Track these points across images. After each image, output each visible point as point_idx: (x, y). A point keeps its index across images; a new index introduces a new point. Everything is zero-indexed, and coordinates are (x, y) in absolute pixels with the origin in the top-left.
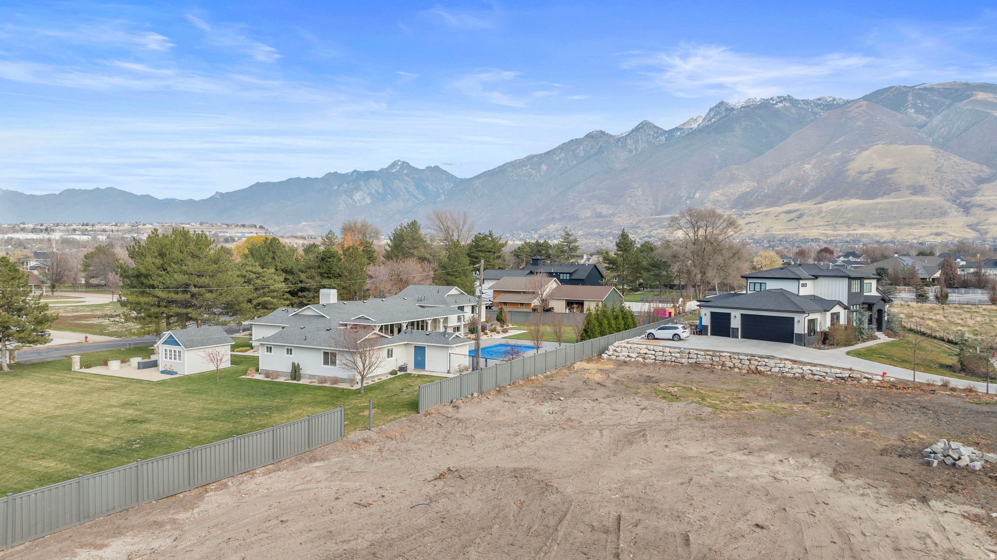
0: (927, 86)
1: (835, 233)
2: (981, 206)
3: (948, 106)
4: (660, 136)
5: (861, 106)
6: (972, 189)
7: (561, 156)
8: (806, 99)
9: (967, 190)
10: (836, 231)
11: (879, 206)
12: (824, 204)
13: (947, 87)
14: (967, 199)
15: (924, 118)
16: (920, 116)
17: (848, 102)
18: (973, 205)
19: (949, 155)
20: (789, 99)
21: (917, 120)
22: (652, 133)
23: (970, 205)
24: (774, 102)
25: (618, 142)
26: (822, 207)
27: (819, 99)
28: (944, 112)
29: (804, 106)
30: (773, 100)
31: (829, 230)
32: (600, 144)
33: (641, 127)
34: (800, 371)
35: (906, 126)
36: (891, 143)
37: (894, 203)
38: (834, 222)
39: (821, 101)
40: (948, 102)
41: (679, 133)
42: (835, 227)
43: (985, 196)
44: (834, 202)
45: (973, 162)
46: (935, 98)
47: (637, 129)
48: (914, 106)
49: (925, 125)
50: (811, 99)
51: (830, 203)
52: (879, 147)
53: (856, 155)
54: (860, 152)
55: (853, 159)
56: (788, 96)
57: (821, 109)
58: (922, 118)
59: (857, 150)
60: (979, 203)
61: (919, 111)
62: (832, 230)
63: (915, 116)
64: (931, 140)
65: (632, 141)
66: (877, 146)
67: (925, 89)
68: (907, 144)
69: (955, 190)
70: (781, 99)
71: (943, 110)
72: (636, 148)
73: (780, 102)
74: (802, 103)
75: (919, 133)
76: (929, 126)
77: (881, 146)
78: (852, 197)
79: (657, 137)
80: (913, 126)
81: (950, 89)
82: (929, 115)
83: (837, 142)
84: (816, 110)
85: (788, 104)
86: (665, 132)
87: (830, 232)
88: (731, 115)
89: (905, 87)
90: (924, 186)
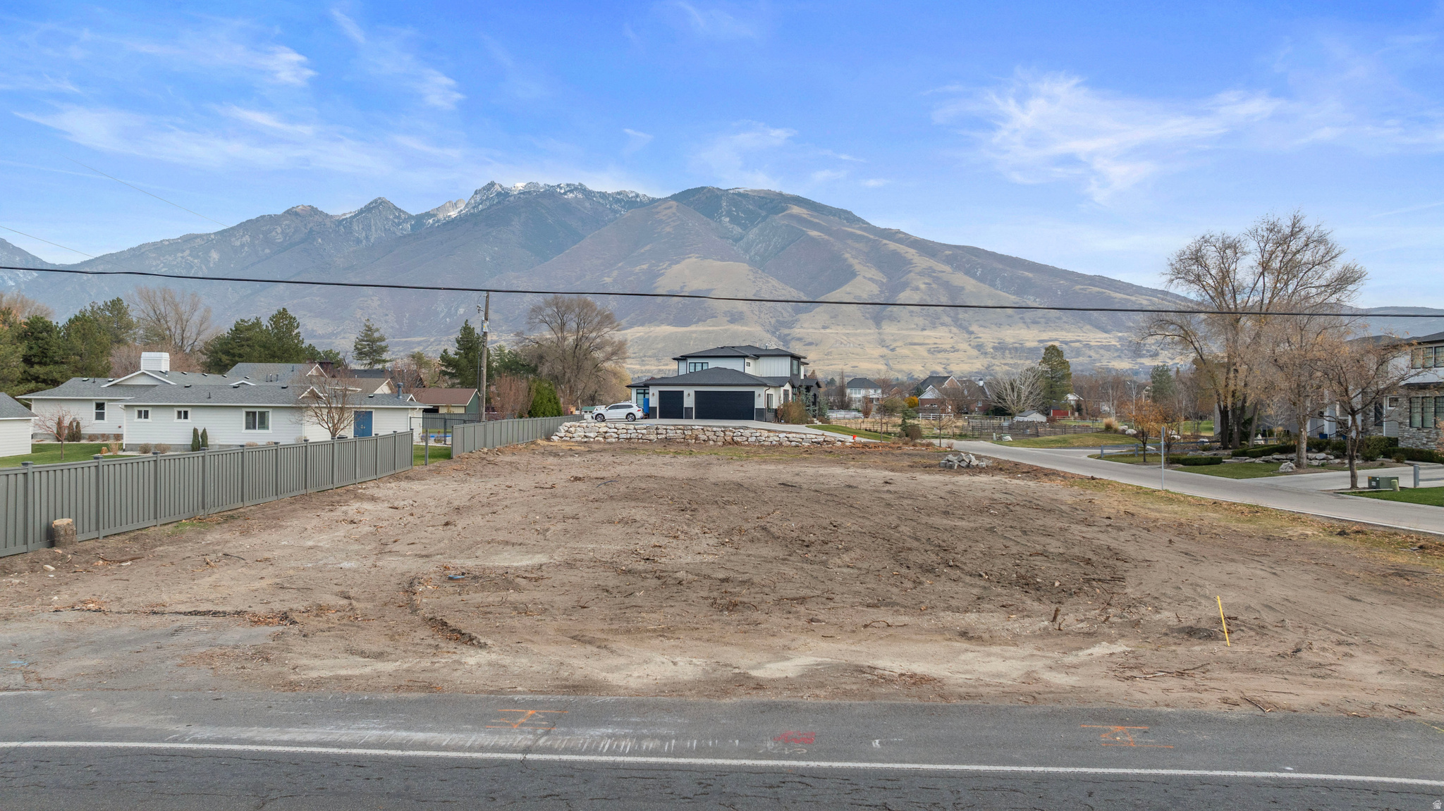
0: (741, 191)
1: (643, 368)
2: (800, 339)
3: (765, 218)
4: (403, 222)
5: (670, 207)
6: (790, 319)
7: (244, 239)
8: (603, 191)
9: (786, 320)
10: (644, 365)
11: (694, 335)
12: (629, 331)
13: (762, 195)
14: (786, 331)
15: (740, 230)
16: (735, 226)
17: (653, 201)
18: (792, 339)
19: (767, 277)
20: (581, 189)
21: (732, 232)
22: (391, 217)
23: (789, 338)
24: (562, 191)
25: (338, 226)
26: (627, 334)
27: (619, 193)
28: (760, 225)
29: (601, 201)
30: (561, 188)
31: (636, 364)
32: (309, 226)
33: (374, 207)
34: (777, 439)
35: (722, 238)
36: (705, 258)
37: (710, 332)
38: (641, 354)
39: (621, 196)
40: (764, 213)
41: (431, 221)
42: (643, 361)
43: (804, 328)
44: (640, 328)
45: (791, 287)
46: (751, 207)
47: (368, 209)
48: (729, 214)
49: (741, 238)
50: (609, 192)
51: (636, 329)
52: (692, 261)
53: (665, 269)
54: (670, 265)
55: (663, 274)
56: (580, 184)
57: (622, 207)
58: (738, 230)
59: (667, 263)
60: (798, 336)
61: (734, 220)
62: (639, 364)
63: (730, 226)
64: (748, 258)
65: (361, 227)
66: (690, 260)
67: (739, 194)
68: (722, 259)
69: (774, 319)
70: (572, 188)
71: (759, 222)
72: (367, 237)
73: (571, 191)
74: (598, 195)
75: (735, 248)
76: (745, 240)
77: (694, 260)
78: (662, 322)
79: (399, 224)
80: (728, 238)
81: (766, 198)
82: (745, 227)
83: (642, 251)
84: (616, 206)
85: (580, 196)
86: (411, 217)
87: (638, 367)
88: (506, 203)
89: (718, 189)
90: (741, 312)
